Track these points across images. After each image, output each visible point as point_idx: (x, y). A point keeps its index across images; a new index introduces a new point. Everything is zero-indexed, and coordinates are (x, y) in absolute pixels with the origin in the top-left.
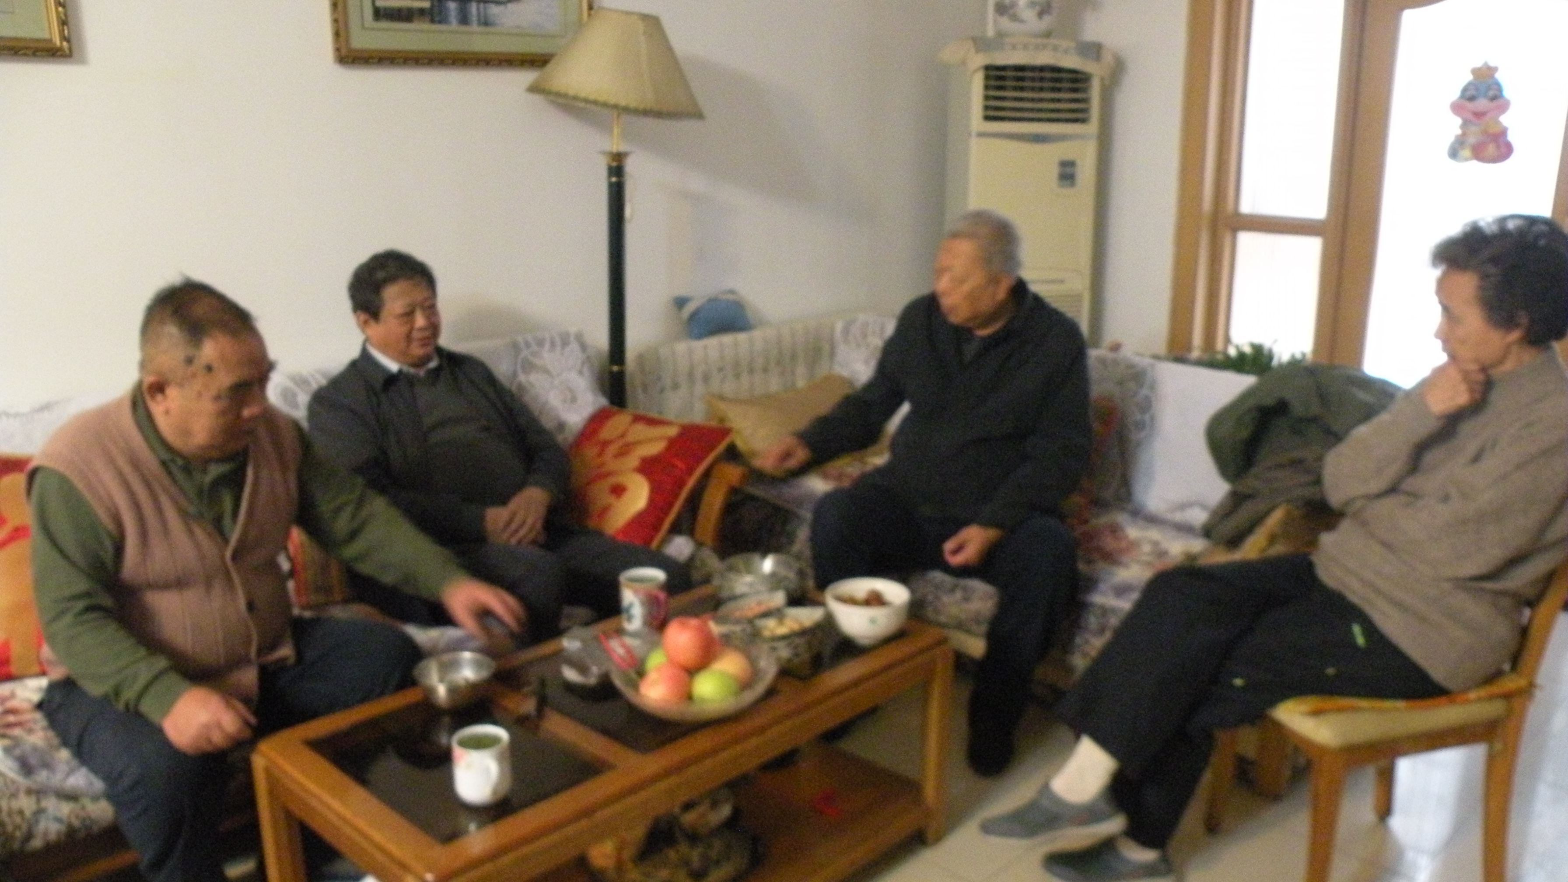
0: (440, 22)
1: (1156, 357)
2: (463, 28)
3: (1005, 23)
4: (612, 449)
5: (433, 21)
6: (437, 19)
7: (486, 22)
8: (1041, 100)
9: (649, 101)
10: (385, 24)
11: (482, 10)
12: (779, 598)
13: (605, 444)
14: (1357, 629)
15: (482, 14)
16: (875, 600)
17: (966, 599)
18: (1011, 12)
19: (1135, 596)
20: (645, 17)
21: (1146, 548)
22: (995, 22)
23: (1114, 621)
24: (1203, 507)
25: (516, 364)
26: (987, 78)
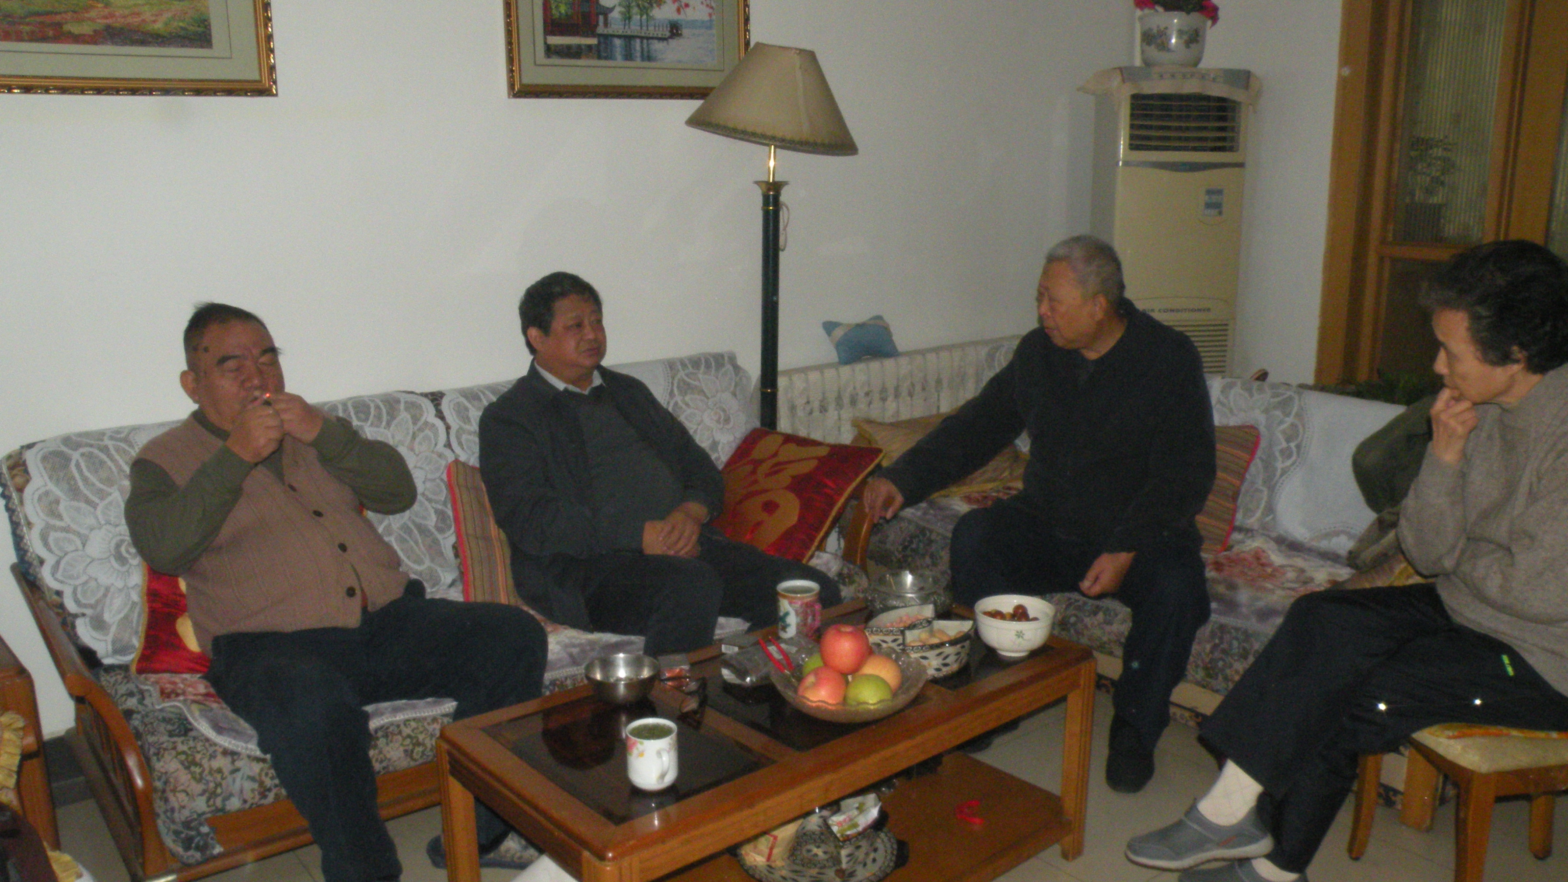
0: (606, 58)
1: (1303, 386)
2: (628, 63)
3: (1153, 52)
4: (764, 468)
5: (600, 58)
6: (604, 54)
7: (648, 57)
8: (1188, 129)
9: (805, 132)
10: (555, 60)
11: (645, 46)
12: (928, 611)
13: (757, 463)
14: (1506, 659)
15: (646, 50)
16: (1020, 614)
17: (1109, 623)
18: (1159, 41)
19: (1279, 621)
20: (801, 51)
21: (1291, 575)
22: (1143, 52)
23: (1257, 646)
24: (1350, 536)
25: (673, 384)
26: (1133, 108)
